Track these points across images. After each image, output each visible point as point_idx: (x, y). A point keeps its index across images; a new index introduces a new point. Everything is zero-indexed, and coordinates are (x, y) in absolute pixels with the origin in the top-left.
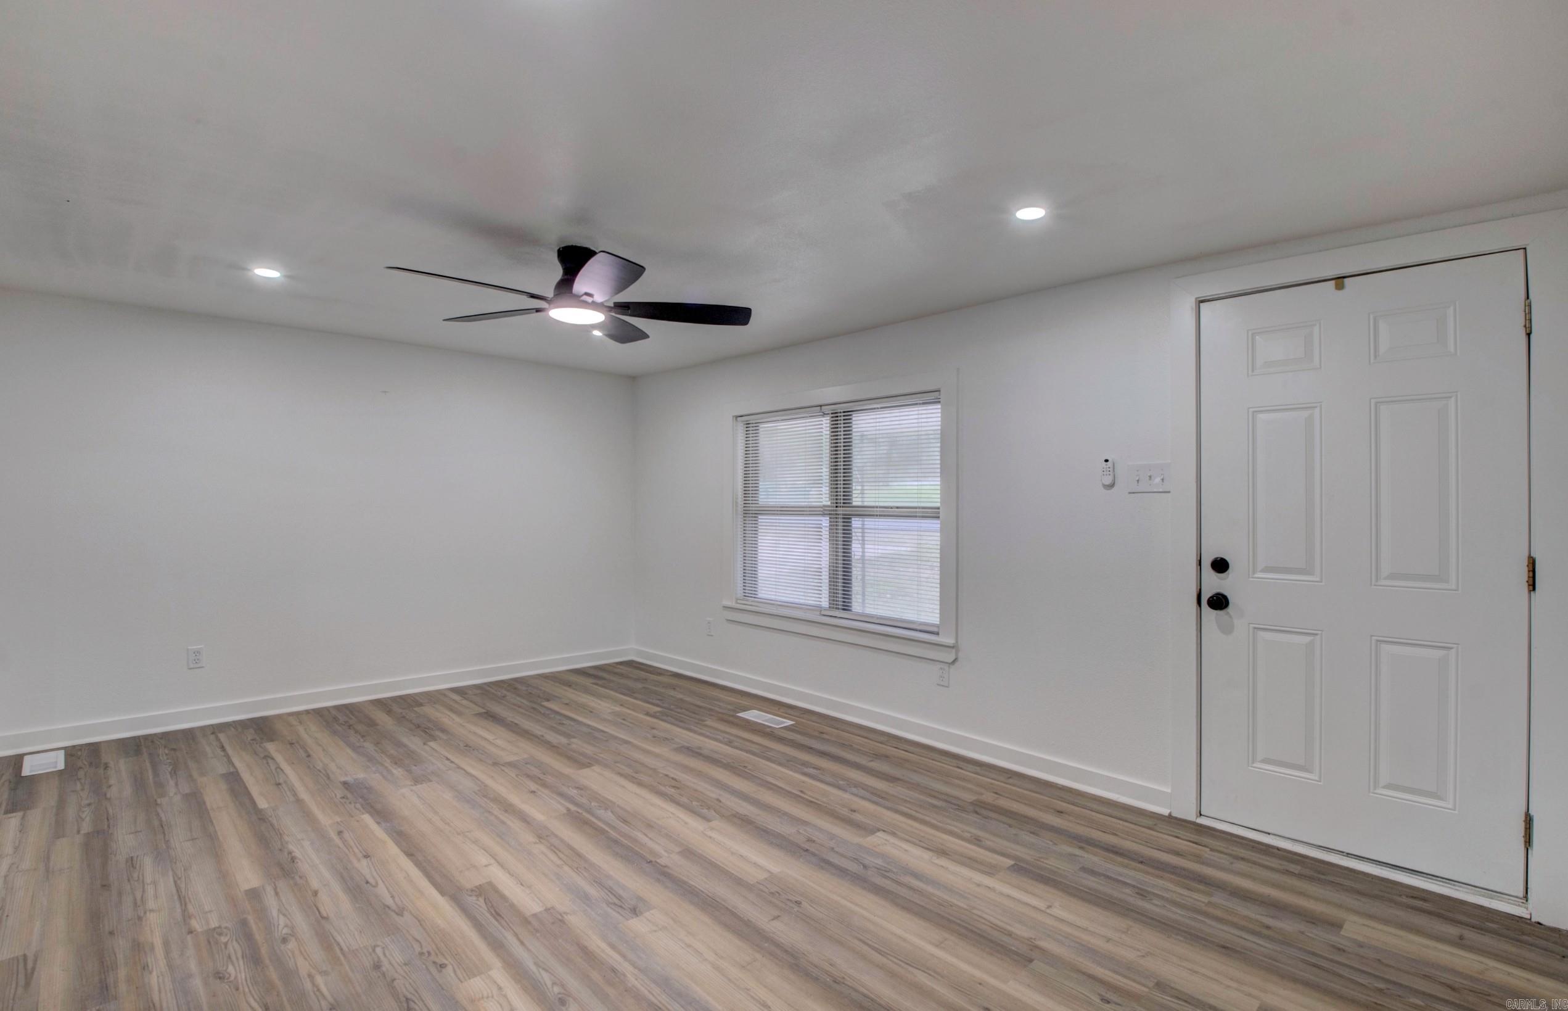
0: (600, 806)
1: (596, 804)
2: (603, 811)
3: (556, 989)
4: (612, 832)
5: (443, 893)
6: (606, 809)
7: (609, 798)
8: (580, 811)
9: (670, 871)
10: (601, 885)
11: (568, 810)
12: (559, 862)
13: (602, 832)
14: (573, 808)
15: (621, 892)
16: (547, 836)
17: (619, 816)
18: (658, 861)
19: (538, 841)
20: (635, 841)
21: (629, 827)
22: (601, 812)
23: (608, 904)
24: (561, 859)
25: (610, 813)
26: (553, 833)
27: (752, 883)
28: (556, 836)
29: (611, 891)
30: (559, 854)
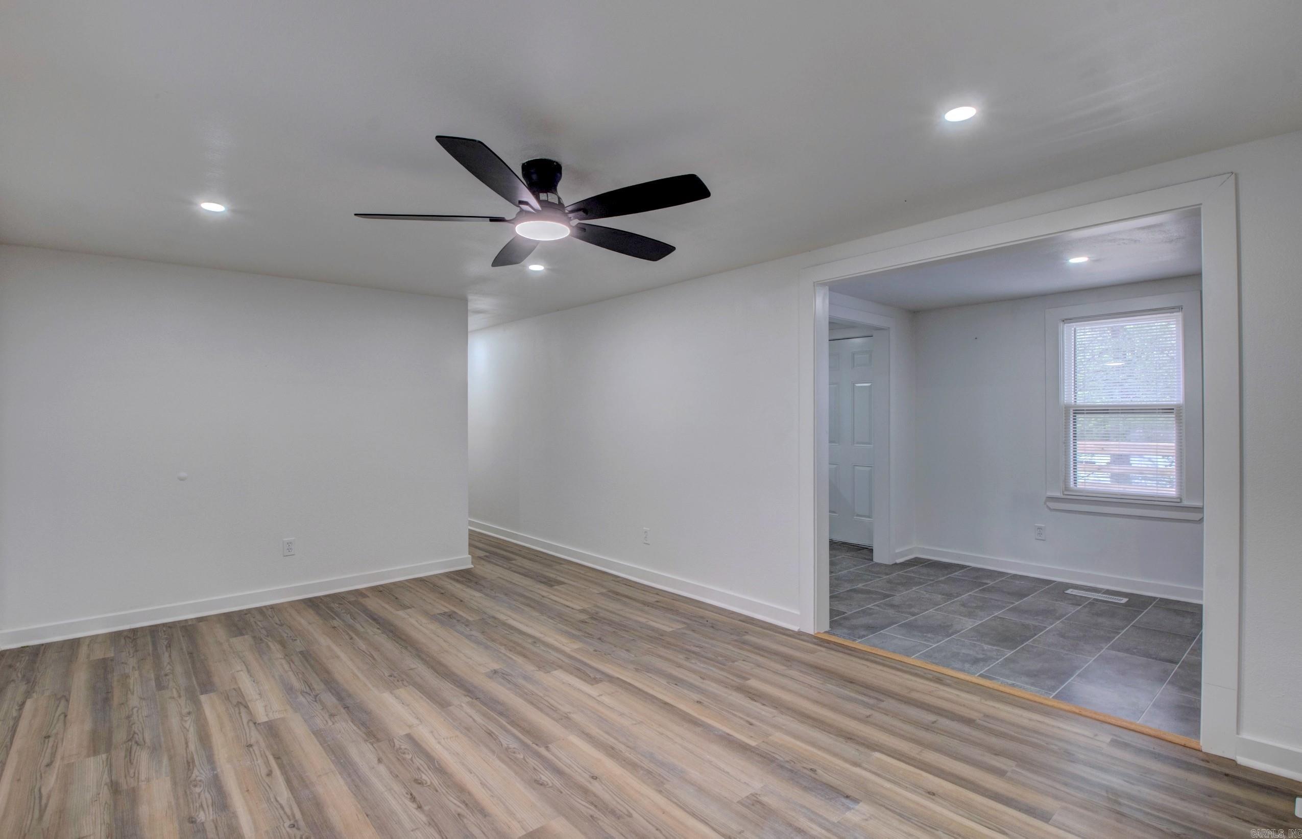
0: (514, 753)
1: (518, 756)
2: (510, 746)
3: (538, 645)
4: (504, 723)
5: (618, 678)
6: (507, 749)
7: (504, 766)
8: (534, 746)
9: (464, 692)
10: (515, 685)
11: (547, 748)
12: (546, 698)
13: (513, 723)
14: (542, 750)
15: (502, 681)
16: (562, 719)
17: (495, 740)
18: (470, 699)
19: (568, 714)
20: (484, 715)
21: (488, 728)
22: (513, 745)
23: (511, 675)
24: (546, 701)
25: (504, 743)
26: (557, 721)
27: (411, 686)
28: (554, 719)
29: (509, 682)
30: (547, 704)
